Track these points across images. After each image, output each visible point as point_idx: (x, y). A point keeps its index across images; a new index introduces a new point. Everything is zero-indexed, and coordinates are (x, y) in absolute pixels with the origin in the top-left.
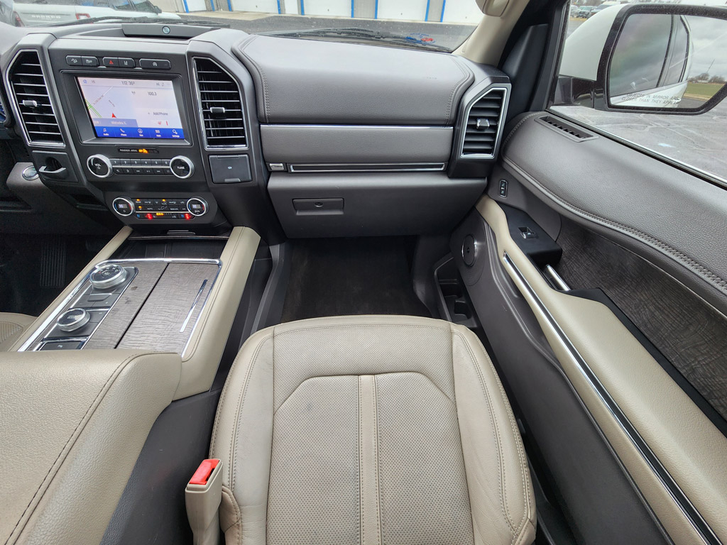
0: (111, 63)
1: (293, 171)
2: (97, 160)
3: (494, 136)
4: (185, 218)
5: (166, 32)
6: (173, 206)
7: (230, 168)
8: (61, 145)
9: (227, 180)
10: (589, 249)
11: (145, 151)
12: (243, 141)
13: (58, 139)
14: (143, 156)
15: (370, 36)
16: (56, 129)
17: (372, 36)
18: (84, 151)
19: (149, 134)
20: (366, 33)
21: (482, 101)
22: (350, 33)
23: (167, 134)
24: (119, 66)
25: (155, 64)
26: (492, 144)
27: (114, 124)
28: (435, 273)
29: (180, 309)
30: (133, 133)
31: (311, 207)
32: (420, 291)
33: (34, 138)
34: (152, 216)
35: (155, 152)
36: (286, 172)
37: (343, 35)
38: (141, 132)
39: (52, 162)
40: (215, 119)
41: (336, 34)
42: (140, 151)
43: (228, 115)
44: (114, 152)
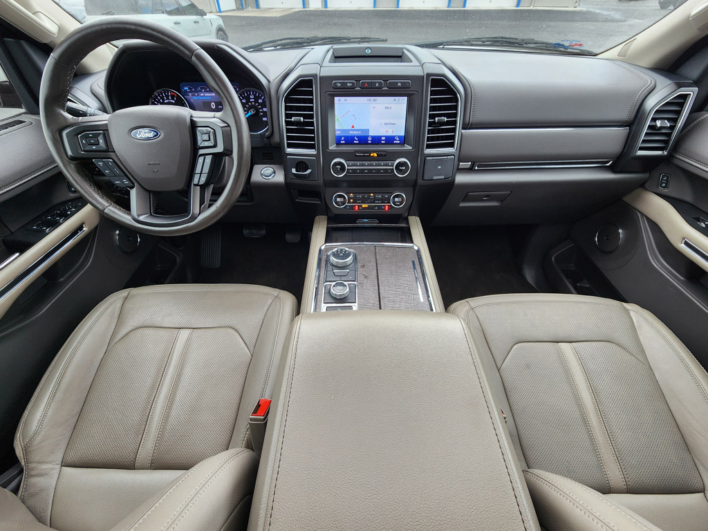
0: (366, 85)
1: (476, 168)
2: (336, 164)
3: (669, 135)
4: (385, 209)
5: (368, 52)
6: (378, 199)
7: (439, 167)
8: (313, 152)
9: (435, 178)
11: (375, 155)
12: (452, 145)
13: (312, 147)
14: (373, 159)
15: (514, 43)
16: (312, 139)
17: (518, 43)
18: (330, 156)
19: (377, 140)
20: (511, 40)
21: (668, 104)
22: (495, 41)
23: (390, 140)
24: (372, 86)
25: (399, 84)
26: (666, 142)
27: (352, 133)
28: (553, 259)
30: (363, 140)
31: (479, 199)
33: (290, 146)
34: (358, 208)
35: (383, 156)
36: (470, 170)
37: (487, 43)
38: (370, 139)
39: (301, 165)
40: (435, 127)
42: (372, 155)
43: (448, 123)
44: (349, 156)
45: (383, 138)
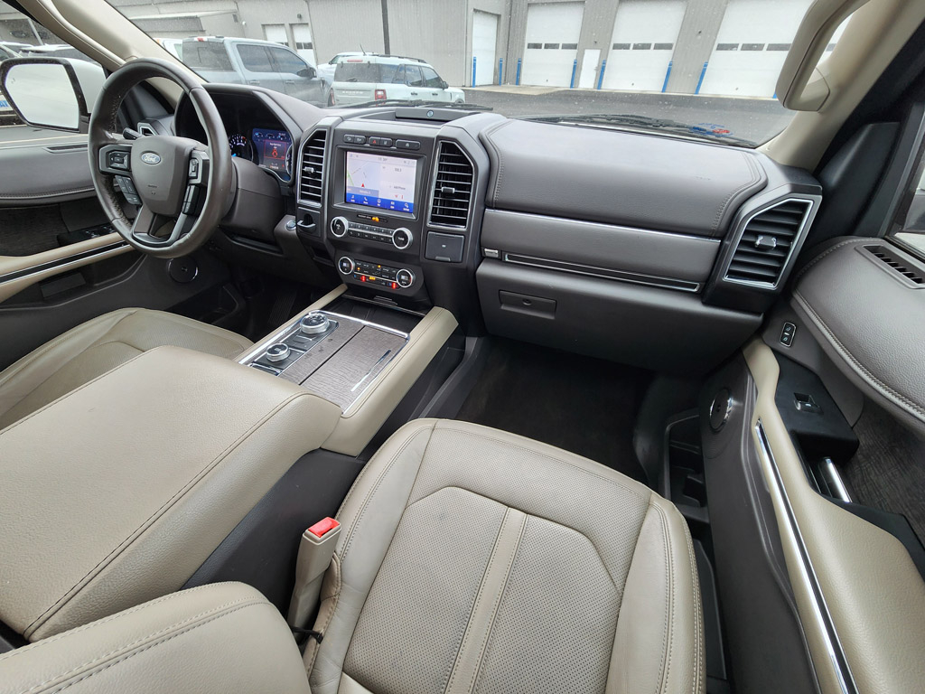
0: (375, 142)
1: (507, 260)
2: (339, 222)
3: (782, 260)
4: (392, 286)
5: (430, 115)
6: (386, 273)
7: (444, 246)
8: (318, 205)
9: (437, 258)
10: (898, 450)
11: (377, 219)
12: (463, 223)
13: (317, 200)
14: (374, 223)
15: (646, 124)
16: (318, 192)
17: (650, 124)
18: (333, 212)
19: (386, 204)
20: (642, 120)
22: (621, 120)
23: (399, 206)
24: (380, 145)
25: (407, 145)
26: (777, 270)
27: (362, 193)
28: (668, 429)
29: (359, 370)
30: (372, 202)
31: (518, 304)
32: (642, 447)
33: (303, 197)
34: (366, 279)
35: (386, 222)
36: (499, 261)
37: (613, 121)
38: (379, 202)
39: (308, 218)
40: (444, 198)
41: (605, 120)
42: (374, 218)
43: (457, 195)
44: (354, 216)
45: (393, 203)
